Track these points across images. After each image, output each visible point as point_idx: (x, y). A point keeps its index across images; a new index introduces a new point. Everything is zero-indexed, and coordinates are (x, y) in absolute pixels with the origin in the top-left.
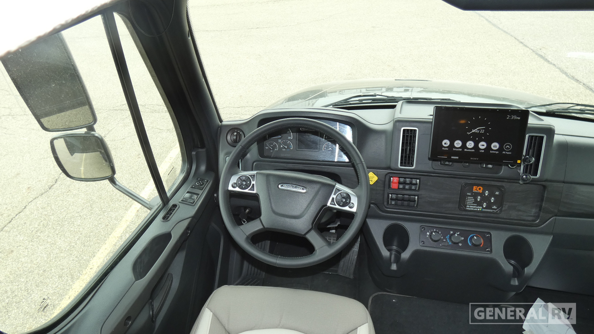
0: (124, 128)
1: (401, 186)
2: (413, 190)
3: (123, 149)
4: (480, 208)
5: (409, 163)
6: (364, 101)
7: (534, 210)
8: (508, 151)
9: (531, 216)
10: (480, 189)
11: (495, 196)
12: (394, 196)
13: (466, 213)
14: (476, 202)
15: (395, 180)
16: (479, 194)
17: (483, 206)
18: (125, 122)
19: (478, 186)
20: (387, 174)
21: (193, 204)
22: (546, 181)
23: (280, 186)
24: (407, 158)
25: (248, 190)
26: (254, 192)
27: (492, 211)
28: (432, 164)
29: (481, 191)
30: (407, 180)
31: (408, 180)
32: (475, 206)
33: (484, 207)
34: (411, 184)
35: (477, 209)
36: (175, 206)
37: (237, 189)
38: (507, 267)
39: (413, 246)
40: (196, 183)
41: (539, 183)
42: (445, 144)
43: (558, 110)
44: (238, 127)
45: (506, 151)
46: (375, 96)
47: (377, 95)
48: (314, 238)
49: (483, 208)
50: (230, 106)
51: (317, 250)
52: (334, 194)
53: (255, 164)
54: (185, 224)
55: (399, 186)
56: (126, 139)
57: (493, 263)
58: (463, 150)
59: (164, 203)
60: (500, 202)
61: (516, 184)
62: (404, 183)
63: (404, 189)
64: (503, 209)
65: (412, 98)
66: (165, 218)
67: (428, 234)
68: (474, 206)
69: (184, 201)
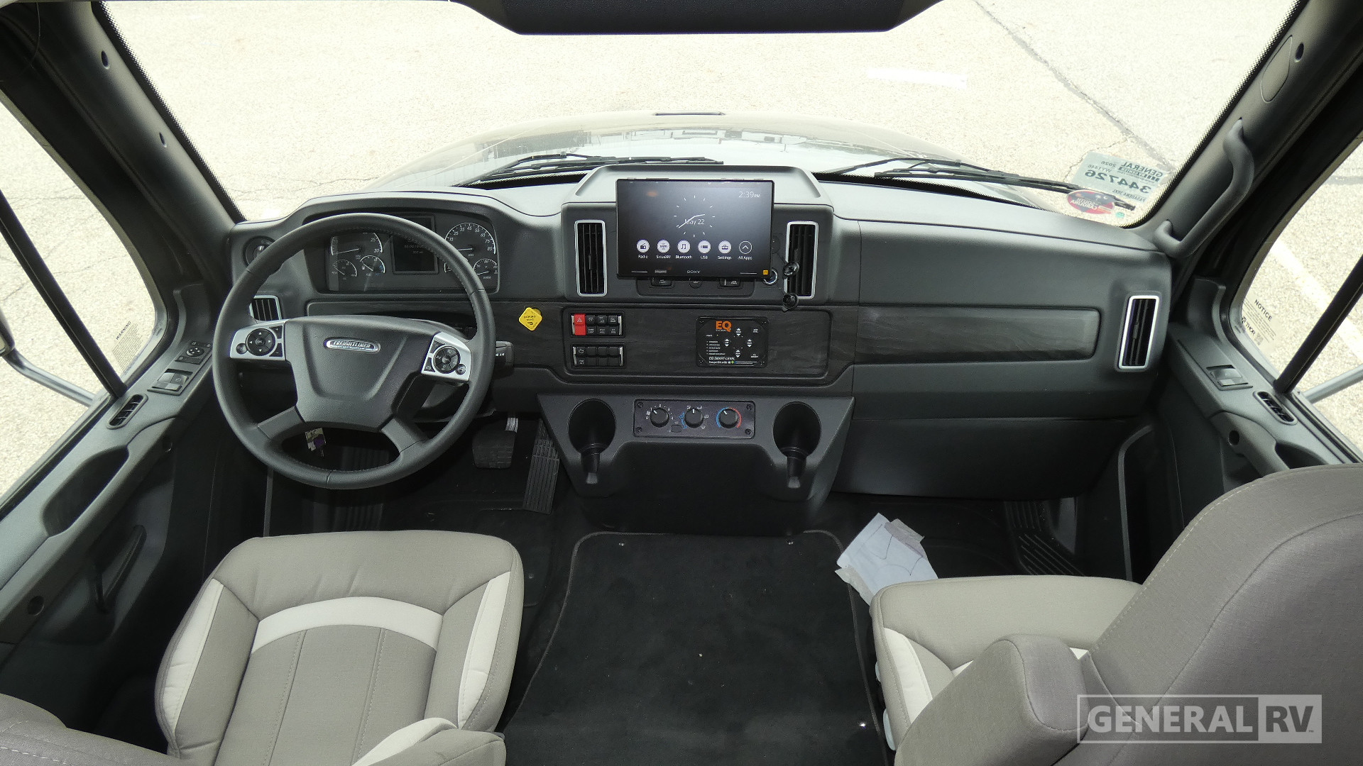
0: (88, 242)
1: (591, 330)
2: (613, 335)
3: (87, 292)
4: (731, 361)
5: (595, 287)
6: (542, 169)
7: (819, 356)
8: (746, 256)
9: (817, 367)
10: (727, 325)
11: (753, 336)
12: (582, 351)
13: (711, 371)
14: (723, 349)
15: (577, 319)
16: (725, 335)
17: (735, 356)
18: (88, 226)
19: (723, 320)
20: (564, 309)
21: (176, 393)
22: (829, 303)
23: (328, 344)
24: (592, 279)
25: (271, 356)
26: (283, 358)
27: (751, 363)
28: (637, 287)
29: (729, 329)
30: (601, 317)
31: (602, 319)
32: (723, 356)
33: (738, 356)
34: (608, 324)
35: (727, 361)
36: (138, 398)
37: (248, 355)
38: (779, 459)
39: (622, 438)
40: (188, 352)
41: (820, 307)
42: (642, 247)
43: (893, 171)
44: (264, 235)
45: (744, 255)
46: (564, 156)
47: (568, 155)
48: (396, 433)
49: (737, 359)
50: (347, 177)
51: (401, 454)
52: (432, 352)
53: (309, 305)
54: (159, 430)
55: (587, 331)
56: (94, 268)
57: (757, 454)
58: (673, 257)
59: (114, 393)
60: (763, 344)
61: (778, 312)
62: (596, 324)
63: (596, 335)
64: (770, 358)
65: (630, 159)
66: (116, 422)
67: (648, 413)
68: (721, 356)
69: (155, 390)
